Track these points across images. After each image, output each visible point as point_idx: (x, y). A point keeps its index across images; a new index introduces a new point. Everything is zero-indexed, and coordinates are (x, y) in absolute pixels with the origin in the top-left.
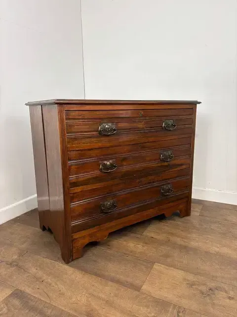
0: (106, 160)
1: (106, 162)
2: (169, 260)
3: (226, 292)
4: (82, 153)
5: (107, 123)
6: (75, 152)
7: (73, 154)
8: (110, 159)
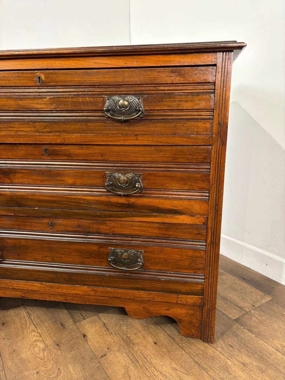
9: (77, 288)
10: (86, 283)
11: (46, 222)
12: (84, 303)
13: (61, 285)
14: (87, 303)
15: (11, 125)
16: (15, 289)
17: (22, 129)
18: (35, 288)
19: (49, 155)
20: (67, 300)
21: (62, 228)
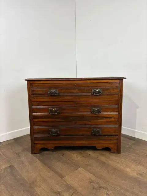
0: (53, 108)
1: (52, 109)
2: (89, 167)
3: (108, 190)
6: (35, 102)
8: (55, 108)
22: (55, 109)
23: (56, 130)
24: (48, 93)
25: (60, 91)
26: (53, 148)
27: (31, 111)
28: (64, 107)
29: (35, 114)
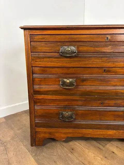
0: (66, 78)
1: (65, 80)
4: (44, 70)
5: (68, 46)
6: (38, 68)
7: (36, 69)
9: (110, 131)
10: (115, 129)
11: (100, 102)
12: (112, 138)
13: (103, 130)
14: (114, 138)
15: (90, 59)
16: (80, 133)
17: (95, 61)
18: (89, 132)
19: (106, 72)
20: (104, 137)
21: (107, 105)
22: (71, 80)
23: (70, 113)
24: (58, 53)
25: (80, 49)
26: (64, 139)
27: (31, 82)
28: (85, 76)
29: (37, 87)
